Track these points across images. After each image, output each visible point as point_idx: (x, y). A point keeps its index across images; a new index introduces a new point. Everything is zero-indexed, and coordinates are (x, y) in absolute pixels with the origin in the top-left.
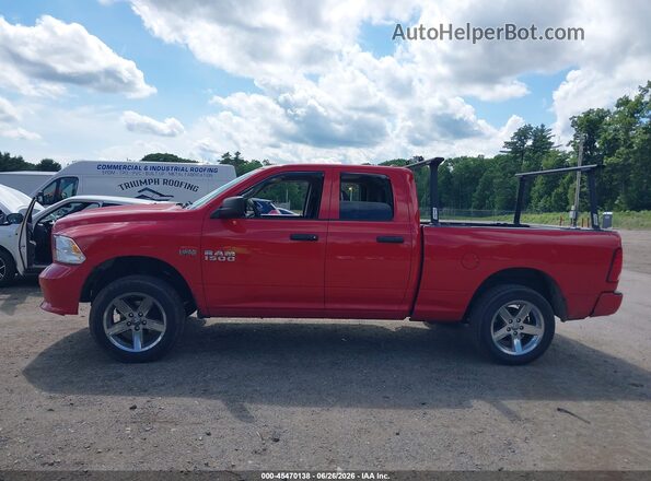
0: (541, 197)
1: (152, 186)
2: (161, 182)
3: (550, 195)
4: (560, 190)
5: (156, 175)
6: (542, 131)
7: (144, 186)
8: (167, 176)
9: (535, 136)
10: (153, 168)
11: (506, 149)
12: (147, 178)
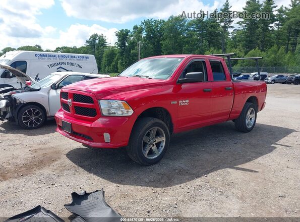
0: (106, 66)
1: (63, 66)
2: (66, 64)
3: (110, 65)
4: (114, 63)
5: (64, 60)
6: (102, 37)
7: (59, 66)
8: (68, 60)
9: (99, 39)
10: (62, 56)
11: (87, 44)
12: (61, 61)
